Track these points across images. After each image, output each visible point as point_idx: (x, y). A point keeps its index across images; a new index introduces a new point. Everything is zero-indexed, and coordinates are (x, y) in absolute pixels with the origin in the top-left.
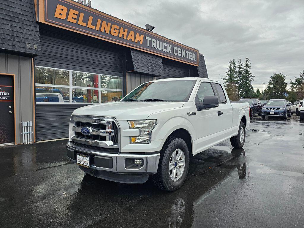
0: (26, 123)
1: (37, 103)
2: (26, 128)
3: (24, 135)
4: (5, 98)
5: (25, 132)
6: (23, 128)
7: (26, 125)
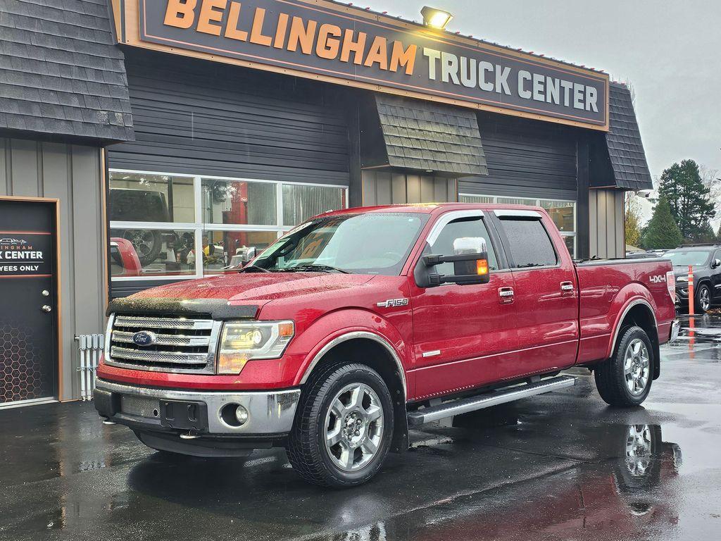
0: (89, 338)
1: (113, 279)
2: (88, 352)
3: (83, 374)
4: (34, 268)
5: (85, 365)
6: (82, 353)
7: (90, 346)
